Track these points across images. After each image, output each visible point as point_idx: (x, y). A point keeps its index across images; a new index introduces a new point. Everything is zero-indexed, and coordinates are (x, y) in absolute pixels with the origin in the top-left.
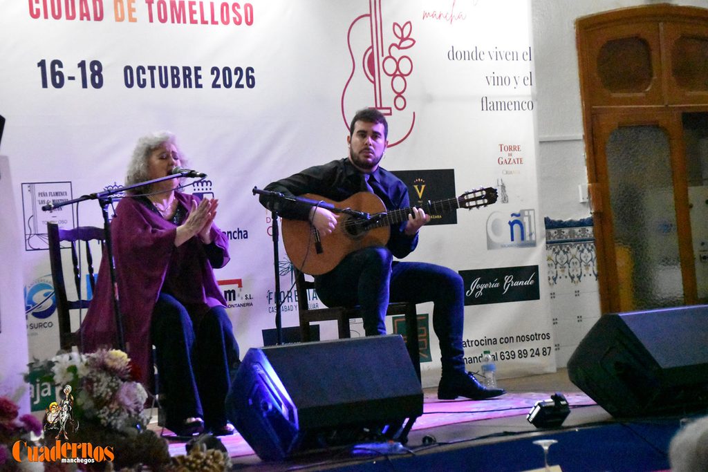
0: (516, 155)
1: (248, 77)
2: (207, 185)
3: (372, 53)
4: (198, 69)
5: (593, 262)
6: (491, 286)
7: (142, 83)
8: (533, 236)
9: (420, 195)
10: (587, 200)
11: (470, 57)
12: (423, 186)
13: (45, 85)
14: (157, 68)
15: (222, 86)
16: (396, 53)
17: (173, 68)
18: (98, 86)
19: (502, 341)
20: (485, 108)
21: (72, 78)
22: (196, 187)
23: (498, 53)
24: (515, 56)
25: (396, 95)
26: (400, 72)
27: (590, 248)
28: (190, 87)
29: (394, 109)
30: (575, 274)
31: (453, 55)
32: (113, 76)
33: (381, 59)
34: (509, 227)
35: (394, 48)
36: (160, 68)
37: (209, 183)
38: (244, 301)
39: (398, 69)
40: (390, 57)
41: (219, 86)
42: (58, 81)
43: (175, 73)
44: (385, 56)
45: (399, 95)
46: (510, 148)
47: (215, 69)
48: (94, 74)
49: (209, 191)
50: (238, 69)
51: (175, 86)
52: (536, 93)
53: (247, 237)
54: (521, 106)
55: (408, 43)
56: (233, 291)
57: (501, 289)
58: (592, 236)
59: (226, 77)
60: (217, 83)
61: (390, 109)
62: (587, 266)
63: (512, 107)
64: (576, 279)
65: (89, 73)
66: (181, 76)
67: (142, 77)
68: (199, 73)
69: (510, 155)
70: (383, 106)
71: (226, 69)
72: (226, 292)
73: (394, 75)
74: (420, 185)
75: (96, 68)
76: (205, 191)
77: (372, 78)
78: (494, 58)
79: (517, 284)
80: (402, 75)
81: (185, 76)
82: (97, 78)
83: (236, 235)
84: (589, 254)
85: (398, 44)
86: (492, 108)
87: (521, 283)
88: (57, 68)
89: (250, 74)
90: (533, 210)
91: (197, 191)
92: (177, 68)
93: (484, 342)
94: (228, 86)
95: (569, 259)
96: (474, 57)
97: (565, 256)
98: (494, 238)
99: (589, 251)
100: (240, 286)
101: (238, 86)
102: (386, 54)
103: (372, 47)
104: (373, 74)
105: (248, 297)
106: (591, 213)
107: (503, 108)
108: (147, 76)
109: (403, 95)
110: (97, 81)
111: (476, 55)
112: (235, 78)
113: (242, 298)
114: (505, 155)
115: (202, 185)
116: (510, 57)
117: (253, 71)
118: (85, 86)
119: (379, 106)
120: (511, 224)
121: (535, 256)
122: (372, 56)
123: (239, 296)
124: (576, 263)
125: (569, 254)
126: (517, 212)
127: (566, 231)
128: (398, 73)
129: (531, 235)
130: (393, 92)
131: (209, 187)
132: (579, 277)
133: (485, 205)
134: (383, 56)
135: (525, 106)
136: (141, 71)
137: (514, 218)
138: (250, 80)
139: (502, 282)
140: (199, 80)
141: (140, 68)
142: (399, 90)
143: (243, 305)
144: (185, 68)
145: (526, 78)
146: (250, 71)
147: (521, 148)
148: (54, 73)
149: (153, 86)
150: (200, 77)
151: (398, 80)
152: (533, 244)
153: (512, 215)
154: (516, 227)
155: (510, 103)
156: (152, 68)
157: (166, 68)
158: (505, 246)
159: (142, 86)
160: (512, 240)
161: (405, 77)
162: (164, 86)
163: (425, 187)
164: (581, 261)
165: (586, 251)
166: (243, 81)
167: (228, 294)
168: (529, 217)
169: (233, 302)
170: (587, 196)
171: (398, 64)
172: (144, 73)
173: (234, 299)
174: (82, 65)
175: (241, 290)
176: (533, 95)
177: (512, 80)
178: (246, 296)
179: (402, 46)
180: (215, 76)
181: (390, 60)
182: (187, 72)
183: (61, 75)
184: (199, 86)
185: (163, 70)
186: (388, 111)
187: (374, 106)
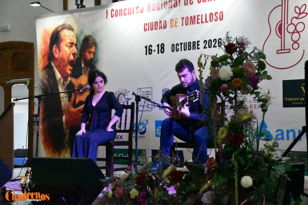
1: (219, 43)
3: (281, 24)
4: (198, 42)
7: (177, 50)
9: (305, 92)
13: (146, 54)
15: (208, 47)
16: (295, 21)
17: (189, 43)
18: (162, 52)
21: (154, 51)
26: (297, 30)
28: (195, 49)
29: (292, 50)
32: (168, 48)
33: (286, 26)
35: (294, 19)
36: (184, 43)
40: (292, 24)
42: (150, 52)
43: (190, 44)
45: (295, 42)
47: (205, 41)
50: (215, 40)
51: (189, 49)
55: (303, 15)
59: (210, 44)
60: (206, 47)
61: (289, 49)
65: (160, 48)
66: (192, 45)
67: (178, 47)
68: (199, 43)
70: (285, 48)
71: (210, 40)
73: (293, 33)
75: (162, 46)
77: (280, 36)
81: (193, 45)
82: (162, 49)
85: (297, 17)
88: (151, 48)
94: (210, 47)
101: (214, 47)
102: (289, 22)
103: (281, 21)
104: (281, 34)
108: (179, 47)
109: (298, 42)
110: (162, 51)
112: (213, 44)
118: (158, 53)
119: (283, 48)
128: (295, 31)
130: (292, 41)
134: (287, 24)
141: (177, 44)
142: (295, 40)
144: (193, 42)
146: (220, 40)
148: (149, 49)
149: (181, 50)
150: (199, 45)
151: (296, 34)
156: (181, 44)
157: (186, 43)
159: (177, 51)
161: (299, 33)
162: (185, 50)
166: (217, 45)
171: (295, 27)
172: (178, 46)
174: (158, 46)
179: (299, 17)
180: (205, 44)
181: (291, 26)
182: (194, 43)
183: (151, 50)
184: (198, 48)
185: (185, 44)
186: (288, 51)
187: (280, 49)
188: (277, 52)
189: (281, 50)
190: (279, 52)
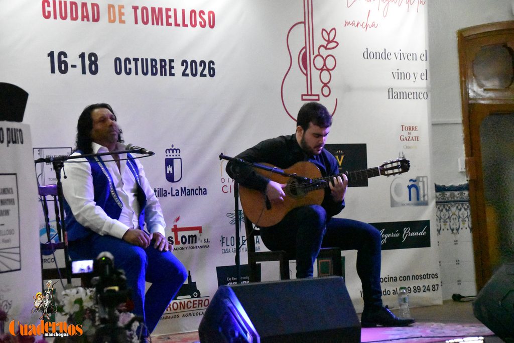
0: (414, 134)
1: (210, 68)
2: (176, 152)
3: (305, 53)
4: (171, 61)
5: (468, 218)
6: (393, 235)
7: (128, 71)
8: (426, 197)
9: (340, 163)
10: (464, 170)
11: (380, 57)
12: (343, 157)
13: (53, 71)
14: (140, 60)
15: (190, 74)
16: (324, 53)
17: (152, 60)
18: (94, 72)
19: (401, 279)
20: (391, 97)
21: (74, 66)
22: (168, 154)
23: (402, 54)
24: (414, 57)
25: (323, 85)
26: (326, 67)
27: (466, 208)
28: (165, 75)
29: (321, 96)
30: (455, 227)
31: (367, 55)
32: (106, 66)
33: (312, 57)
34: (408, 190)
35: (322, 48)
36: (142, 60)
37: (178, 151)
38: (203, 244)
39: (325, 65)
40: (319, 55)
41: (187, 75)
42: (63, 68)
43: (154, 64)
44: (315, 55)
45: (325, 85)
46: (409, 128)
47: (184, 62)
48: (91, 63)
49: (178, 157)
50: (202, 62)
51: (153, 74)
52: (430, 86)
53: (206, 194)
54: (418, 97)
55: (333, 45)
56: (195, 236)
57: (400, 238)
58: (468, 198)
59: (193, 68)
60: (186, 73)
61: (318, 95)
62: (464, 221)
63: (411, 96)
64: (455, 231)
65: (87, 62)
66: (158, 66)
67: (129, 66)
68: (173, 64)
69: (409, 133)
70: (313, 93)
71: (193, 62)
72: (189, 237)
73: (322, 70)
74: (340, 155)
75: (93, 58)
76: (175, 157)
77: (305, 72)
78: (399, 58)
79: (413, 234)
80: (328, 70)
81: (162, 67)
82: (93, 66)
83: (197, 192)
84: (466, 212)
85: (325, 45)
86: (396, 97)
87: (417, 234)
88: (63, 58)
89: (212, 66)
90: (427, 177)
91: (169, 157)
92: (155, 61)
93: (387, 280)
94: (194, 75)
95: (450, 216)
96: (384, 57)
97: (447, 213)
98: (396, 198)
99: (465, 209)
100: (200, 232)
101: (202, 75)
102: (316, 53)
103: (305, 47)
104: (306, 69)
105: (206, 240)
106: (467, 180)
107: (405, 97)
108: (132, 66)
109: (328, 85)
110: (93, 69)
111: (385, 56)
112: (200, 69)
113: (201, 242)
114: (405, 134)
115: (173, 152)
116: (410, 58)
117: (213, 64)
118: (84, 72)
119: (309, 93)
120: (409, 187)
121: (428, 213)
122: (305, 54)
123: (199, 239)
124: (456, 219)
125: (450, 212)
126: (414, 178)
127: (448, 194)
128: (325, 68)
129: (424, 196)
130: (321, 82)
131: (178, 154)
132: (458, 230)
133: (400, 173)
134: (313, 54)
135: (421, 96)
136: (127, 62)
137: (412, 183)
138: (212, 71)
139: (401, 232)
140: (172, 70)
141: (127, 59)
142: (326, 81)
143: (202, 247)
144: (162, 61)
145: (422, 74)
146: (211, 64)
147: (418, 128)
148: (60, 62)
149: (137, 73)
150: (173, 67)
151: (325, 73)
152: (426, 204)
153: (411, 180)
154: (413, 190)
155: (410, 93)
156: (136, 60)
157: (147, 60)
158: (404, 205)
159: (128, 73)
160: (410, 199)
161: (331, 71)
162: (145, 74)
163: (344, 157)
164: (459, 217)
165: (463, 210)
166: (206, 72)
167: (191, 238)
168: (423, 182)
169: (194, 245)
170: (464, 167)
171: (325, 61)
172: (130, 63)
173: (196, 242)
174: (82, 56)
175: (201, 235)
176: (427, 87)
177: (412, 76)
178: (205, 239)
179: (328, 47)
180: (184, 67)
181: (319, 58)
182: (163, 63)
183: (66, 63)
184: (172, 74)
185: (144, 62)
186: (317, 98)
187: (306, 93)
188: (302, 98)
189: (308, 95)
190: (304, 97)
